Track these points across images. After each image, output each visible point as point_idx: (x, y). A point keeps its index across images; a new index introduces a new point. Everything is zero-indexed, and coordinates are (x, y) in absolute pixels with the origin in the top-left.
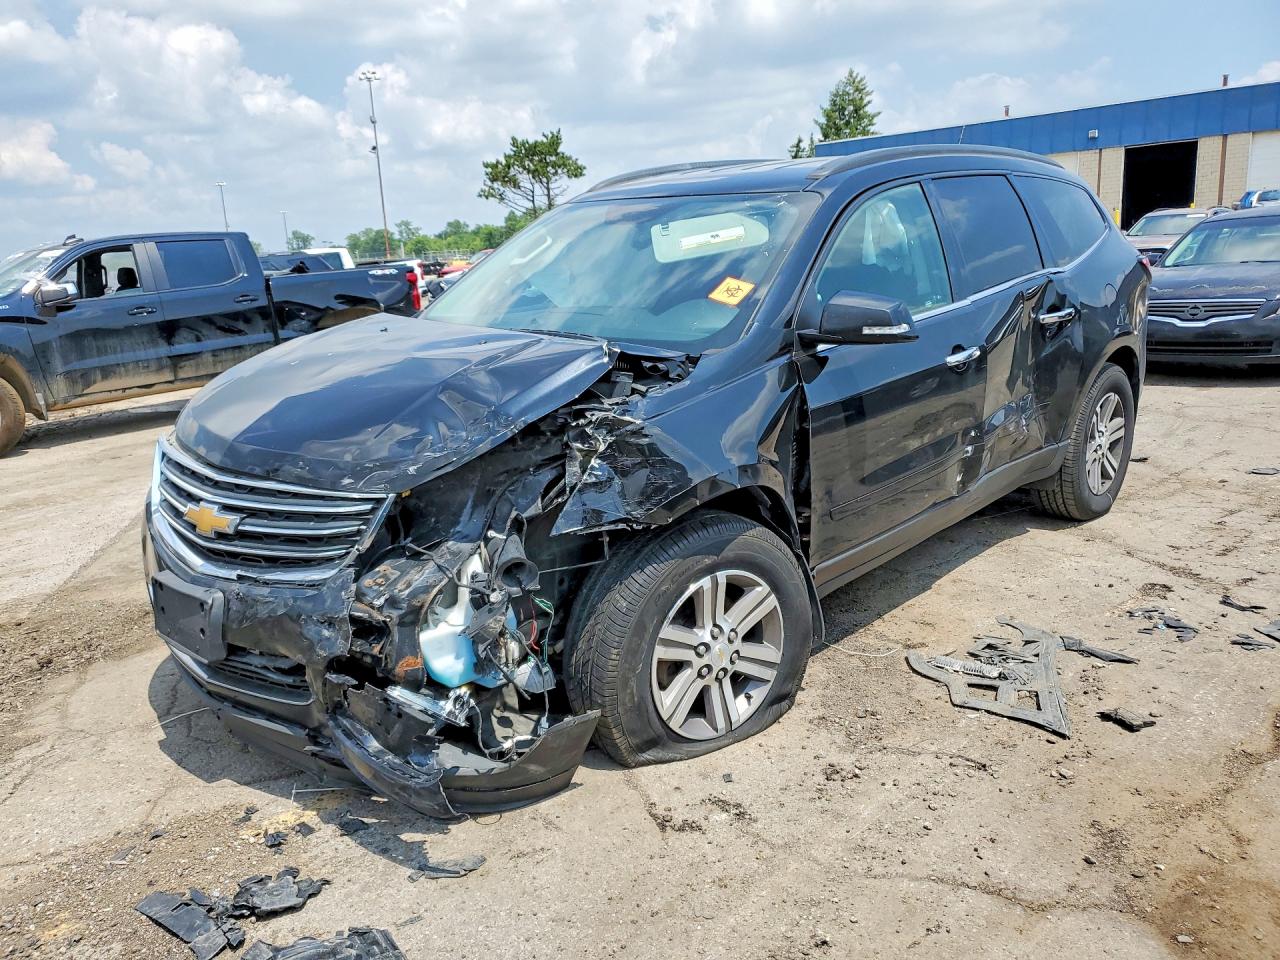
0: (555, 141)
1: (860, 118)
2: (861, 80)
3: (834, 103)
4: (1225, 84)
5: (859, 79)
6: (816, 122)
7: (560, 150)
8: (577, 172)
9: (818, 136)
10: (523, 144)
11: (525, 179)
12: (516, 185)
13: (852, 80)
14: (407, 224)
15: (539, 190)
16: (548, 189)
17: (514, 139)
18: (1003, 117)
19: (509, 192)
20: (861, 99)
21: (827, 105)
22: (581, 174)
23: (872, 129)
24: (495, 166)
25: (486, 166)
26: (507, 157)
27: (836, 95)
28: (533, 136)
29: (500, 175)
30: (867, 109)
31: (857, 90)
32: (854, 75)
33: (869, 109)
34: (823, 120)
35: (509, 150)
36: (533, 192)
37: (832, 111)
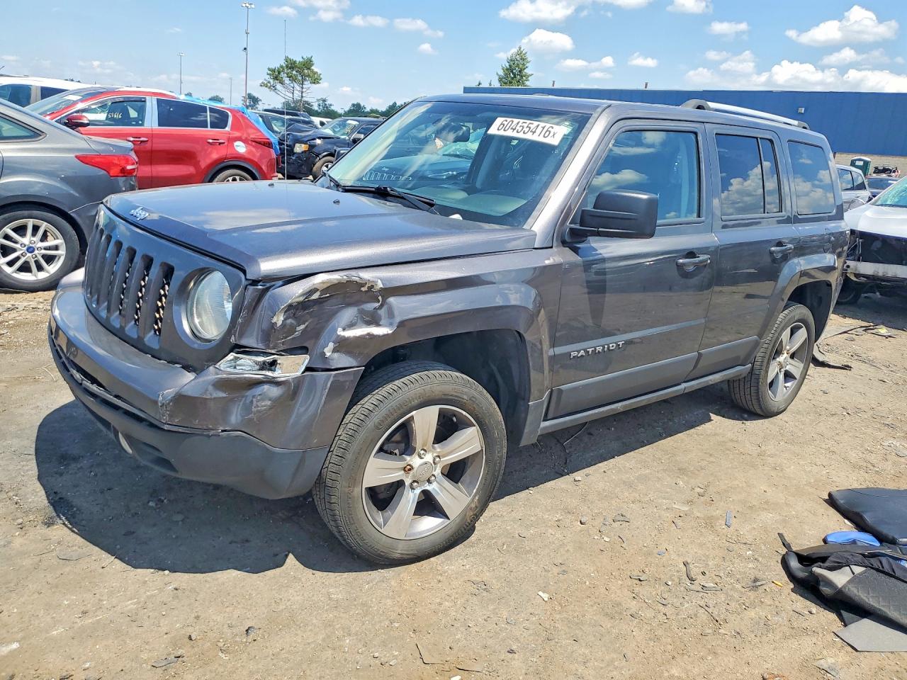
0: (308, 64)
1: (522, 76)
2: (526, 53)
3: (510, 64)
4: (646, 87)
5: (524, 52)
6: (497, 74)
7: (312, 68)
8: (316, 81)
9: (496, 82)
10: (292, 61)
11: (287, 81)
12: (282, 83)
13: (520, 53)
14: (324, 101)
15: (297, 87)
16: (302, 88)
17: (287, 57)
19: (279, 86)
20: (523, 64)
21: (506, 65)
22: (318, 83)
23: (527, 83)
24: (273, 71)
25: (269, 69)
26: (281, 66)
27: (511, 60)
28: (298, 59)
29: (276, 75)
30: (525, 71)
31: (523, 59)
32: (522, 50)
33: (527, 71)
34: (501, 73)
35: (283, 63)
36: (293, 88)
37: (507, 69)
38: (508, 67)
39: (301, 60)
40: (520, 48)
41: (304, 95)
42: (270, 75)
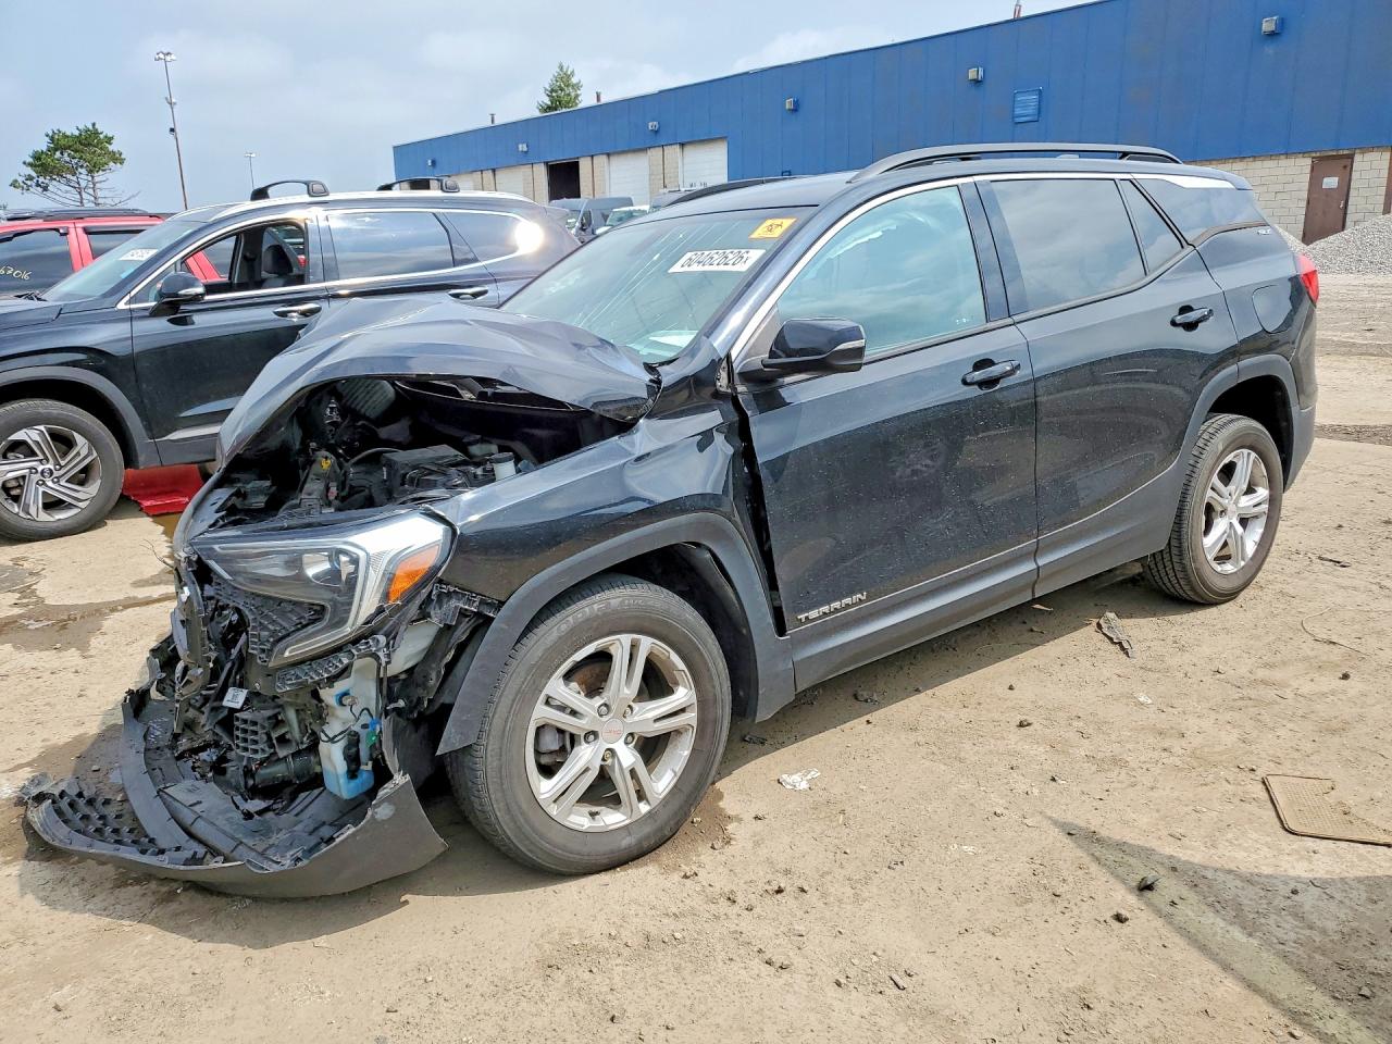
2: (572, 73)
4: (598, 99)
5: (568, 73)
13: (562, 75)
18: (489, 124)
25: (32, 156)
28: (71, 131)
32: (564, 69)
35: (47, 141)
36: (78, 183)
38: (549, 103)
39: (77, 133)
40: (561, 68)
41: (99, 194)
42: (30, 165)
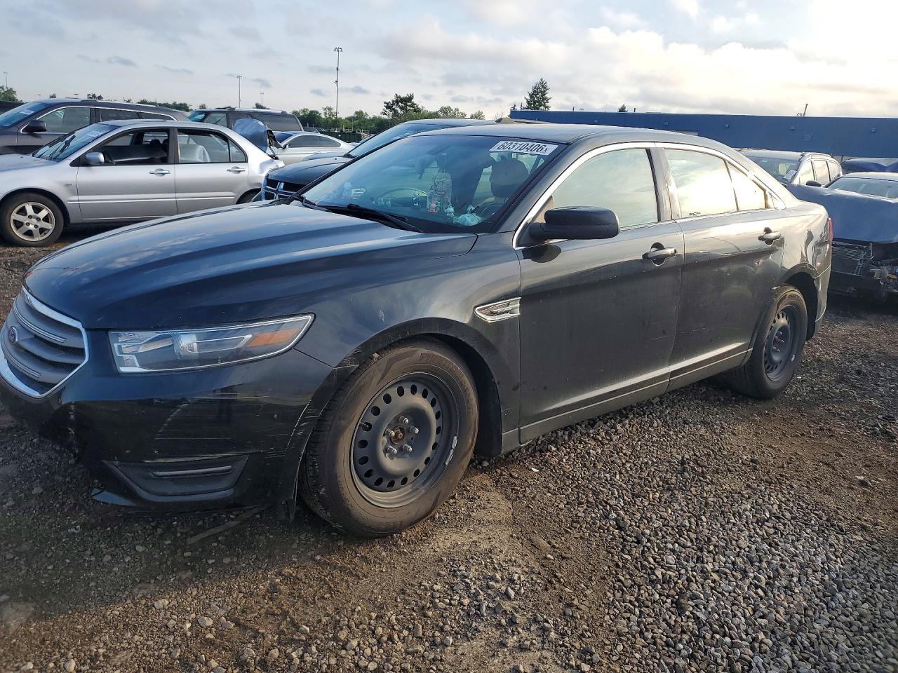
0: (410, 98)
1: (544, 99)
3: (534, 91)
6: (525, 98)
7: (412, 101)
8: (416, 110)
9: (525, 105)
10: (400, 97)
11: (398, 110)
17: (396, 95)
18: (572, 110)
20: (545, 91)
21: (531, 91)
23: (547, 104)
24: (388, 104)
26: (393, 101)
27: (535, 88)
28: (403, 95)
29: (389, 107)
31: (543, 87)
33: (547, 96)
34: (528, 97)
37: (533, 94)
39: (407, 96)
